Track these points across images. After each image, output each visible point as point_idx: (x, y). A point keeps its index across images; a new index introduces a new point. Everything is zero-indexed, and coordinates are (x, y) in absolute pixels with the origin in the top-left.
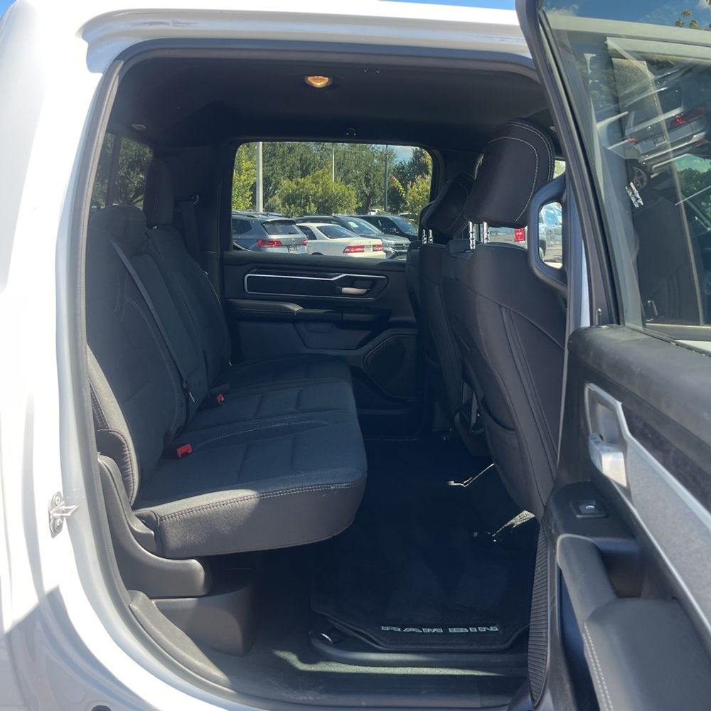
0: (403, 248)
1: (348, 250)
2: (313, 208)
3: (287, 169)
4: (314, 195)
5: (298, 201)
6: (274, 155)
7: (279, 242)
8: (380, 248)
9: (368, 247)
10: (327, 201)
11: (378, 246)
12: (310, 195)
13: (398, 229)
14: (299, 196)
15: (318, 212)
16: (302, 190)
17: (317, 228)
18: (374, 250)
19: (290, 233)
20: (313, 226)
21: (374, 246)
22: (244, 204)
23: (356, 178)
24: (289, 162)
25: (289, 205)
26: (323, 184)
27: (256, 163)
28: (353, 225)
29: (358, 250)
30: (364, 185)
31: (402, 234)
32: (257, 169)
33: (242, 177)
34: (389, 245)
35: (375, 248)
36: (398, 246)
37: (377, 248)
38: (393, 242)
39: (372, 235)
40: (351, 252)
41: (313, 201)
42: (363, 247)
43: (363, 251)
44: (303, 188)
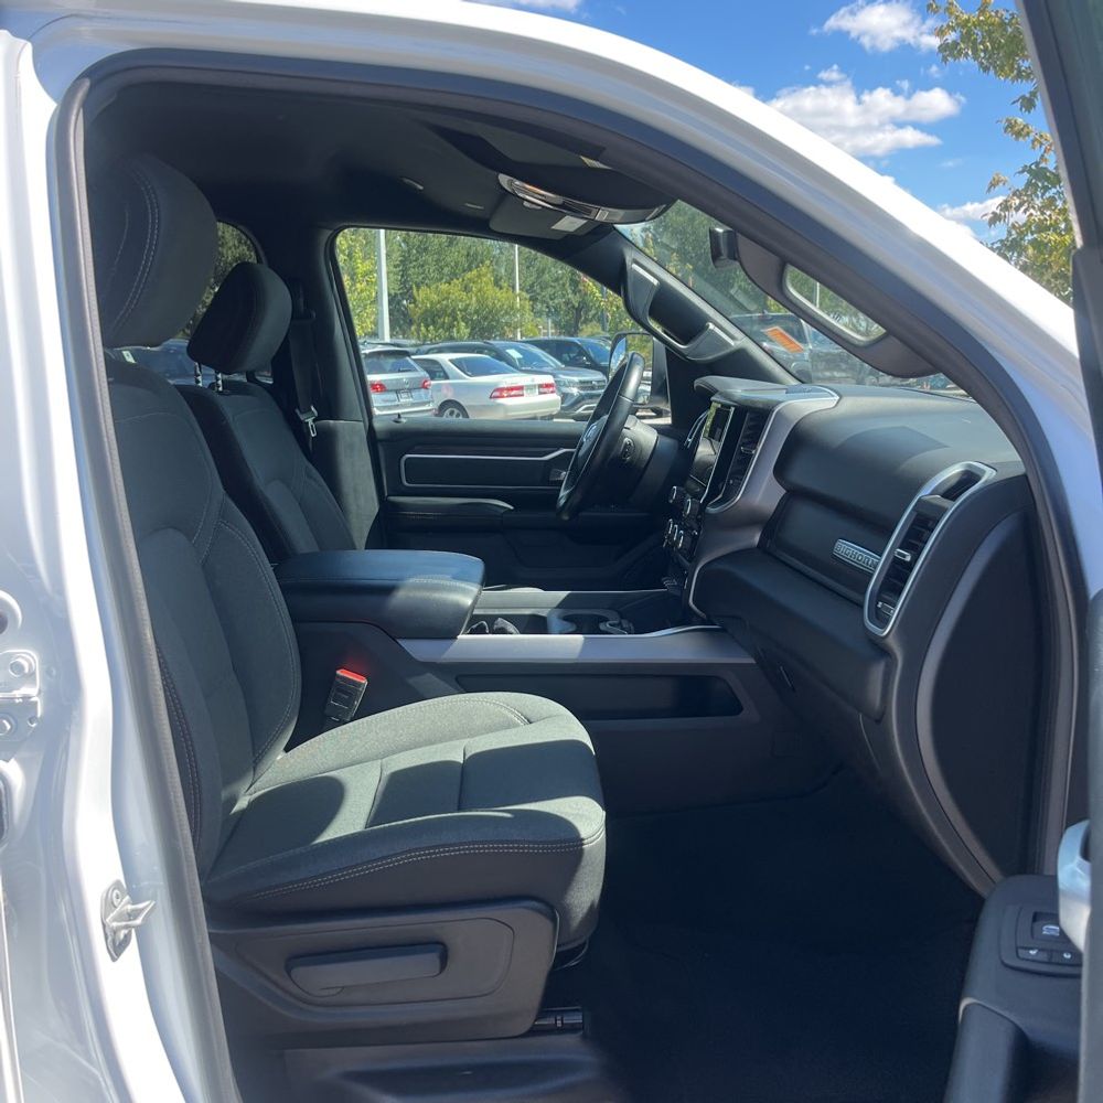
0: (593, 388)
1: (497, 394)
2: (464, 330)
3: (446, 270)
4: (465, 310)
5: (440, 321)
6: (426, 249)
7: (381, 385)
8: (551, 389)
9: (531, 388)
10: (485, 318)
11: (548, 386)
12: (460, 310)
13: (589, 358)
14: (443, 312)
15: (472, 336)
16: (444, 302)
17: (451, 361)
18: (540, 393)
19: (399, 371)
20: (445, 358)
21: (540, 386)
22: (362, 327)
23: (557, 280)
24: (449, 259)
25: (427, 326)
26: (480, 291)
27: (378, 263)
28: (514, 354)
29: (513, 393)
30: (569, 291)
31: (595, 366)
32: (379, 271)
33: (358, 285)
34: (571, 384)
35: (542, 390)
36: (584, 385)
37: (546, 390)
38: (576, 379)
39: (545, 369)
40: (503, 397)
41: (463, 319)
42: (521, 388)
43: (522, 395)
44: (447, 298)
